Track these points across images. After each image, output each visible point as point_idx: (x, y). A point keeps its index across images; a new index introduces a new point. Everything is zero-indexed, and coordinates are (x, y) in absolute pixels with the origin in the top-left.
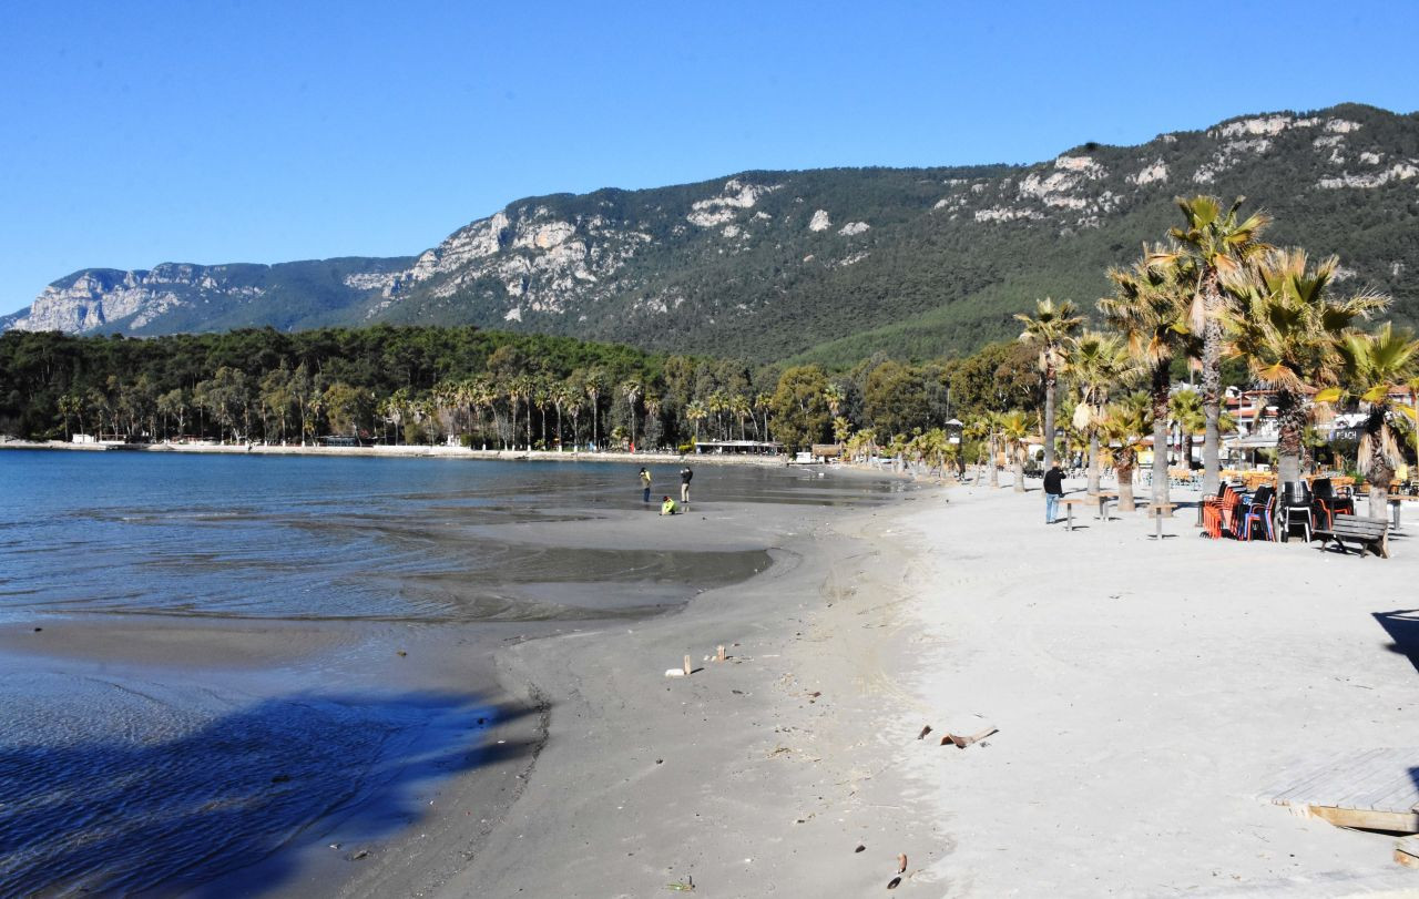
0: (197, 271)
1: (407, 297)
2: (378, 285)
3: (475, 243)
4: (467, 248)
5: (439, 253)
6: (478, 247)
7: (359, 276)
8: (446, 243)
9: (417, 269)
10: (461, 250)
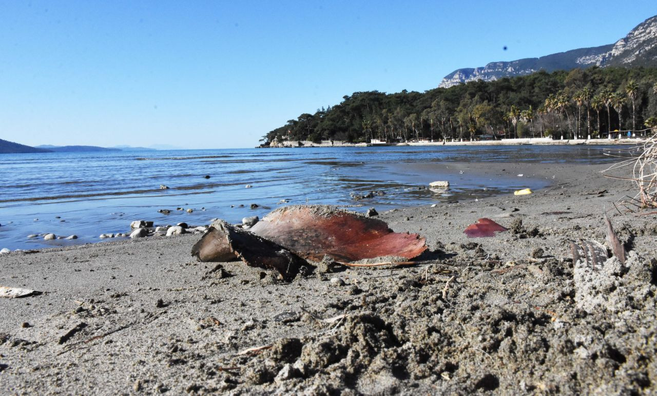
0: (505, 64)
1: (608, 65)
2: (594, 61)
3: (648, 31)
4: (643, 35)
5: (626, 40)
6: (650, 33)
7: (583, 58)
8: (630, 34)
9: (614, 50)
10: (639, 36)
